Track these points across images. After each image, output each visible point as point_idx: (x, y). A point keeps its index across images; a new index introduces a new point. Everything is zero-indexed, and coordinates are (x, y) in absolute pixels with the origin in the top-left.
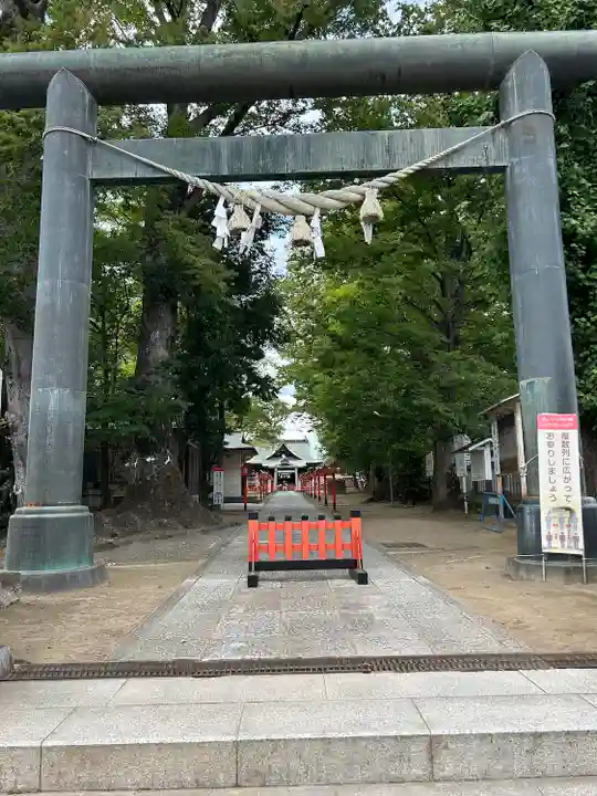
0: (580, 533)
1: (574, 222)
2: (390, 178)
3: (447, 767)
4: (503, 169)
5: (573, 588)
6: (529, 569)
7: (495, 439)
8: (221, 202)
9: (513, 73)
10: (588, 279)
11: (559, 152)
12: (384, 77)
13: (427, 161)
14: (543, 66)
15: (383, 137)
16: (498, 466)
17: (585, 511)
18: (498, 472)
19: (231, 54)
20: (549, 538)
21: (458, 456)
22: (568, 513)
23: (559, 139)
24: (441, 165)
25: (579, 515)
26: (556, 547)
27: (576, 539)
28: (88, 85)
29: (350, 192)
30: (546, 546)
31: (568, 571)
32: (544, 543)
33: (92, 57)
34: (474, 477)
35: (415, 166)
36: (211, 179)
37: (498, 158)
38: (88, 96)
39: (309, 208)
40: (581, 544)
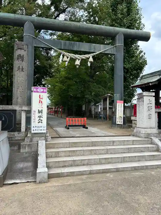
0: (122, 121)
1: (125, 66)
2: (95, 54)
3: (115, 144)
4: (114, 54)
5: (121, 129)
6: (114, 127)
7: (102, 103)
8: (62, 54)
9: (117, 36)
10: (126, 76)
11: (124, 52)
12: (94, 33)
13: (101, 51)
14: (123, 35)
15: (93, 45)
16: (102, 108)
17: (123, 117)
18: (102, 110)
19: (65, 23)
20: (118, 122)
21: (92, 106)
22: (121, 118)
23: (124, 49)
24: (104, 52)
25: (123, 118)
26: (119, 123)
27: (122, 122)
28: (34, 25)
29: (87, 56)
30: (117, 123)
31: (120, 127)
32: (117, 122)
33: (35, 19)
34: (96, 111)
35: (99, 52)
36: (60, 49)
37: (114, 52)
38: (34, 27)
39: (79, 58)
40: (123, 123)
